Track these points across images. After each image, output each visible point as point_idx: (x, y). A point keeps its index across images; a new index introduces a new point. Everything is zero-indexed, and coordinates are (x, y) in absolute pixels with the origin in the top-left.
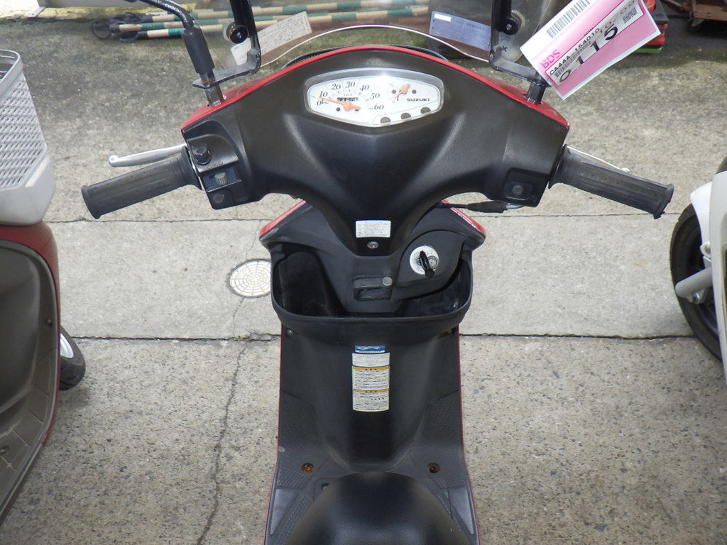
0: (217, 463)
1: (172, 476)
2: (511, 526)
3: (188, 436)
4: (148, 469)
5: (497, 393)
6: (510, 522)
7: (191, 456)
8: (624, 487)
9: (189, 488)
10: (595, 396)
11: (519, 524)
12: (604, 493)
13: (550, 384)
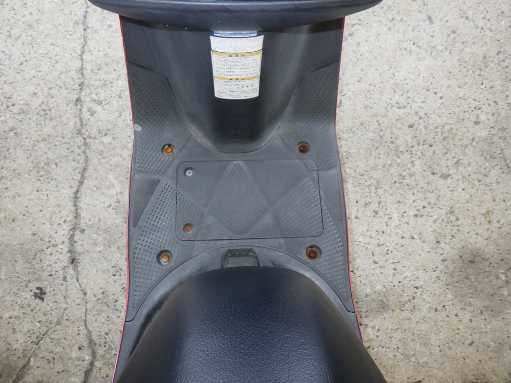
0: (81, 119)
1: (37, 131)
2: (365, 177)
3: (46, 90)
4: (11, 124)
5: (366, 41)
6: (364, 173)
7: (53, 110)
8: (473, 139)
9: (57, 144)
10: (465, 44)
11: (373, 175)
12: (454, 144)
13: (422, 30)
